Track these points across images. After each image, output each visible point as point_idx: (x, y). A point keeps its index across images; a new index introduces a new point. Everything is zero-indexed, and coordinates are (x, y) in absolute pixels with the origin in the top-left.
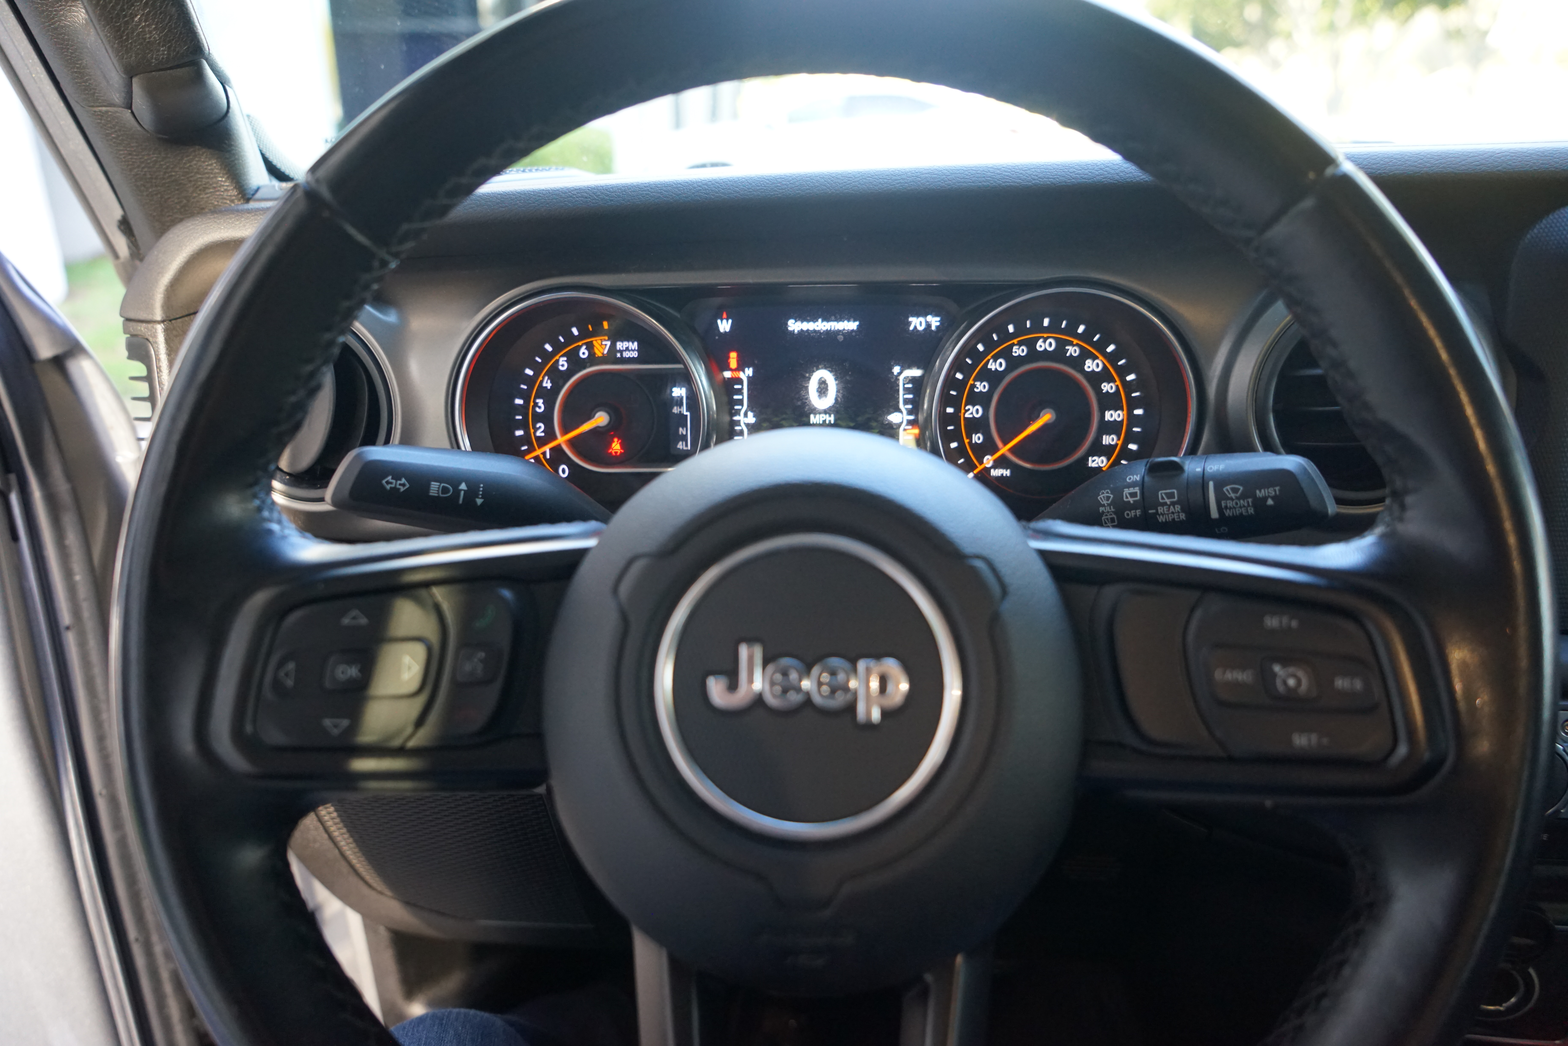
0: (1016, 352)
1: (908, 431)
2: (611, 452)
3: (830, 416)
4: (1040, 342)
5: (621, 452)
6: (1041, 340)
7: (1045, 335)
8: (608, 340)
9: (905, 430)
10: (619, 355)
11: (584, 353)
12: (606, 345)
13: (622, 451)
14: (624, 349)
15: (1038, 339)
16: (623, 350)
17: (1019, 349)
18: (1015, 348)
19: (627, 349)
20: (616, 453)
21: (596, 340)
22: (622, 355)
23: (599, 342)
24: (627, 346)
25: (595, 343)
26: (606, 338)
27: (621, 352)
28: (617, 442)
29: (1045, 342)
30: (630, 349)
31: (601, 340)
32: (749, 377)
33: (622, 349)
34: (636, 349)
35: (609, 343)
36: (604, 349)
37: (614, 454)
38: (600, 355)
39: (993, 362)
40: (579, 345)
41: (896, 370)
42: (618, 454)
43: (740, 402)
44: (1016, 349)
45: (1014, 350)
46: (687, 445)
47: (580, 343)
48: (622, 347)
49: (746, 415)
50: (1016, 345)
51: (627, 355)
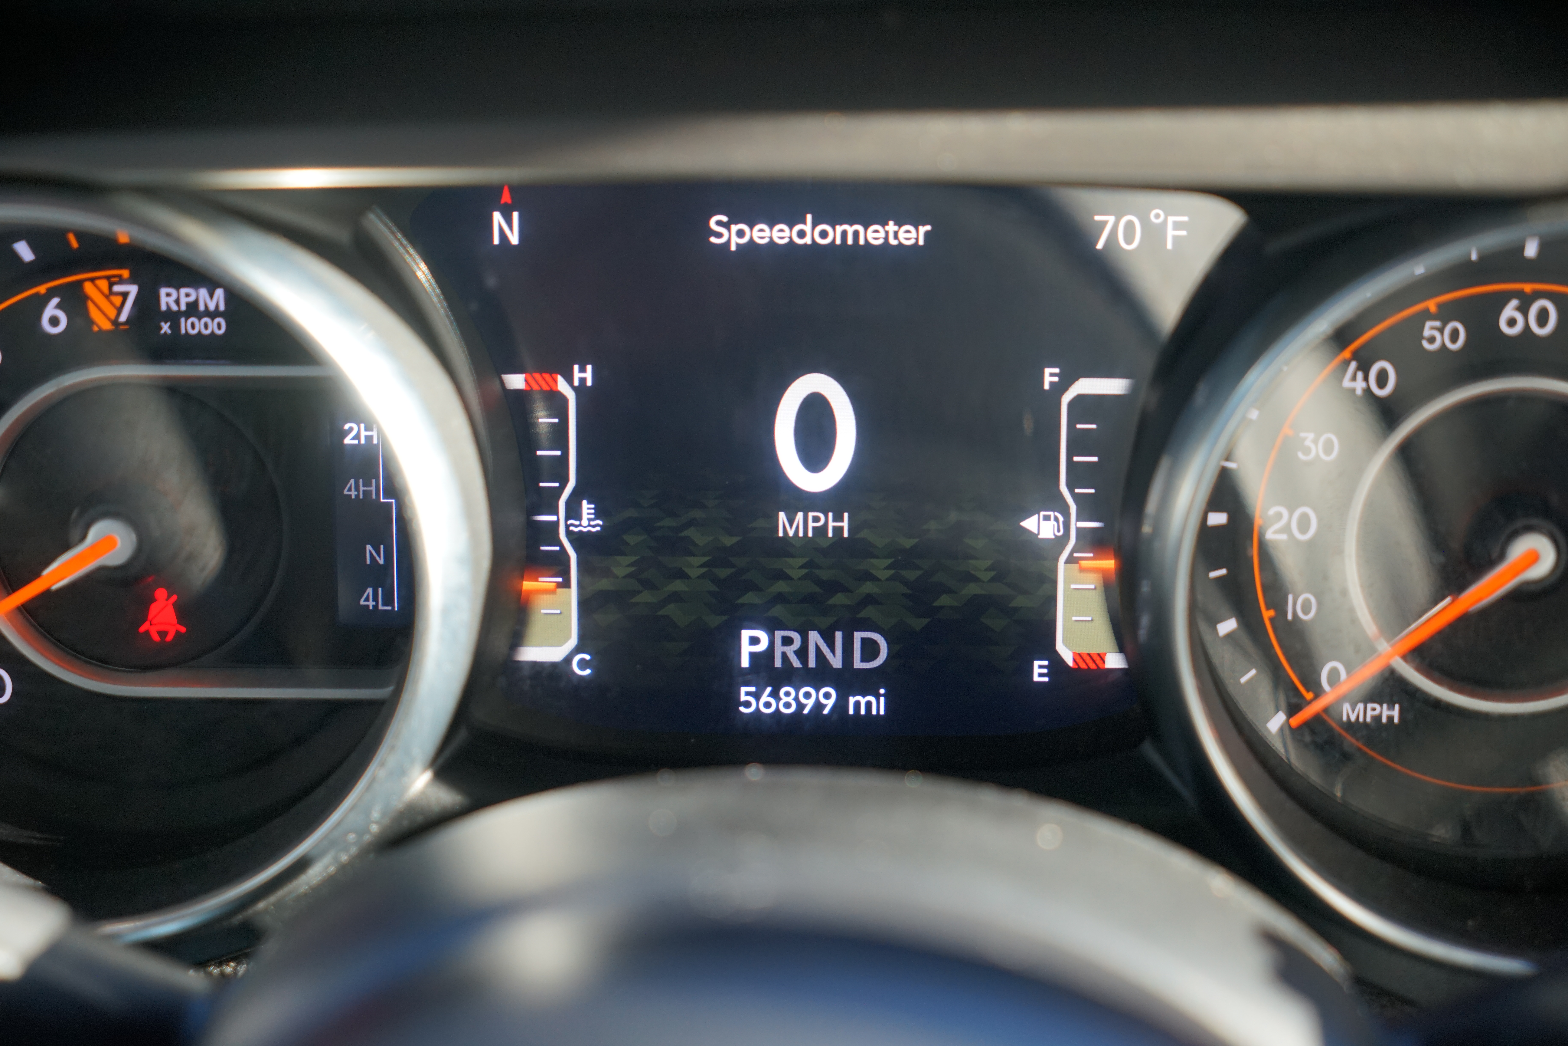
0: (1432, 340)
1: (1084, 563)
2: (147, 632)
3: (838, 518)
4: (1510, 310)
5: (177, 632)
6: (1514, 303)
7: (1528, 288)
8: (132, 280)
9: (1070, 560)
10: (166, 328)
11: (54, 321)
12: (125, 295)
13: (183, 629)
14: (183, 307)
15: (1501, 300)
16: (179, 314)
17: (1441, 330)
18: (1429, 329)
19: (192, 309)
20: (163, 634)
21: (92, 280)
22: (175, 326)
23: (103, 284)
24: (192, 299)
25: (89, 288)
26: (125, 273)
27: (173, 317)
28: (168, 599)
29: (1524, 309)
30: (202, 307)
31: (108, 278)
32: (580, 390)
33: (174, 308)
34: (222, 307)
35: (133, 290)
36: (120, 310)
37: (156, 637)
38: (106, 325)
39: (1359, 368)
40: (37, 294)
41: (1050, 376)
42: (170, 638)
43: (559, 470)
44: (1433, 328)
45: (1427, 333)
46: (388, 600)
47: (42, 289)
48: (177, 302)
49: (573, 512)
50: (1433, 318)
51: (191, 327)
